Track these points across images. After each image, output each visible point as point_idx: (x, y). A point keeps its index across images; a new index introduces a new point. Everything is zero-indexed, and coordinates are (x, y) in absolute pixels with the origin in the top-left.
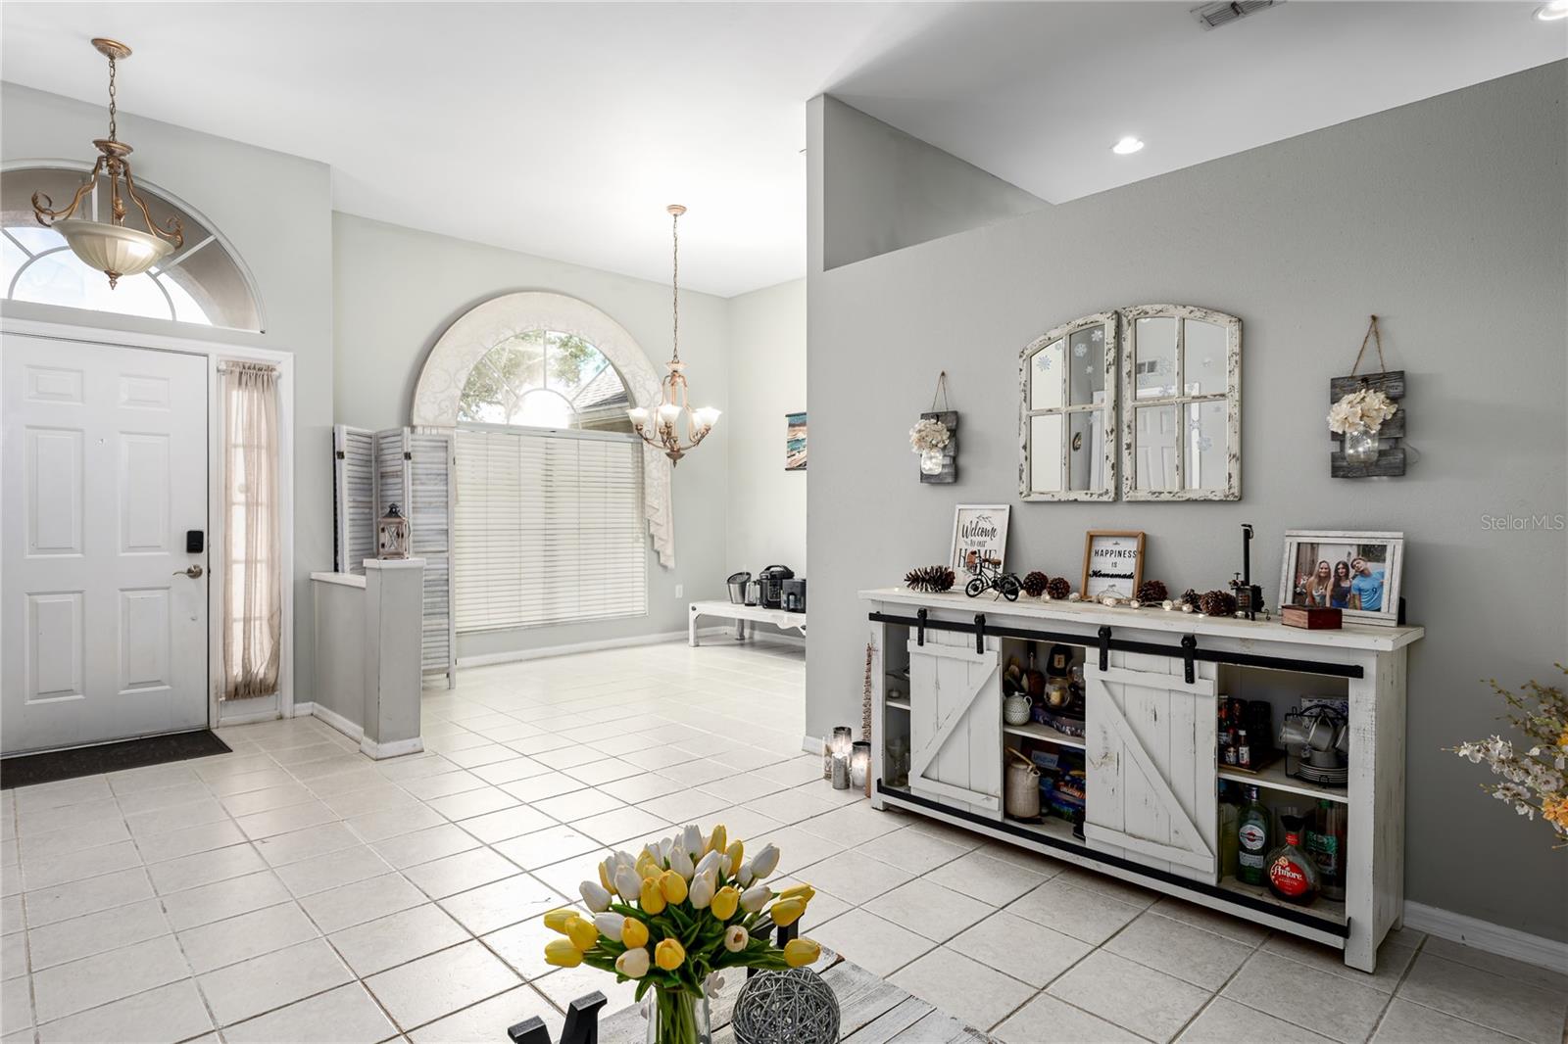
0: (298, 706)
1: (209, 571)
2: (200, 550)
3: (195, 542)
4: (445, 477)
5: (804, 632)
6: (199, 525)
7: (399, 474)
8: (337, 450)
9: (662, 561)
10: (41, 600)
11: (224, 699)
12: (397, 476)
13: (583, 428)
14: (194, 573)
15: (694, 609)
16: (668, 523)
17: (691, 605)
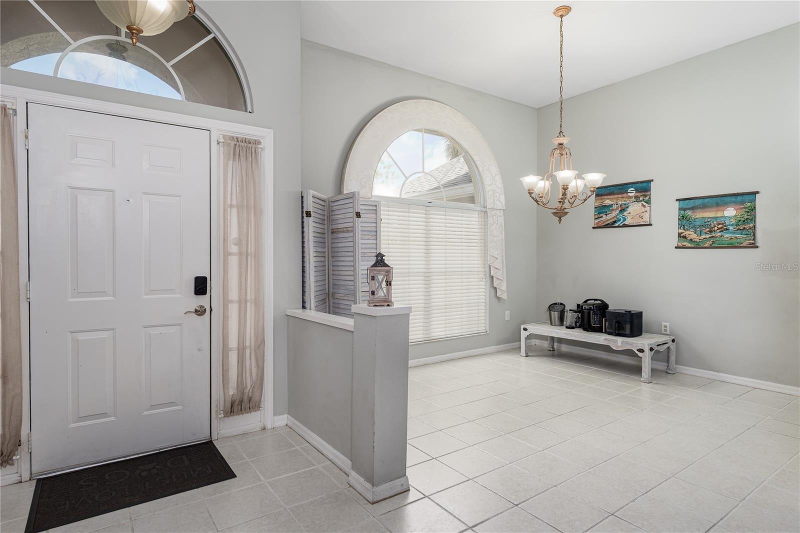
0: (276, 418)
1: (211, 310)
2: (204, 293)
3: (201, 286)
4: (374, 233)
5: (640, 354)
6: (204, 273)
7: (351, 230)
8: (305, 210)
9: (498, 295)
10: (81, 337)
11: (223, 416)
12: (348, 231)
13: (447, 201)
14: (200, 312)
15: (525, 329)
16: (503, 268)
17: (522, 327)
